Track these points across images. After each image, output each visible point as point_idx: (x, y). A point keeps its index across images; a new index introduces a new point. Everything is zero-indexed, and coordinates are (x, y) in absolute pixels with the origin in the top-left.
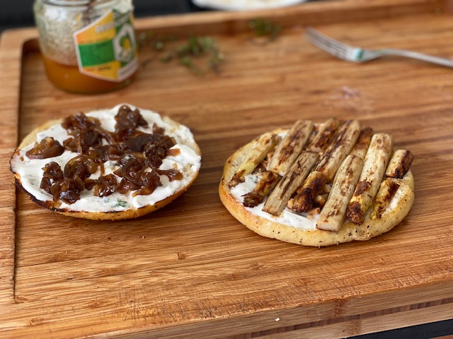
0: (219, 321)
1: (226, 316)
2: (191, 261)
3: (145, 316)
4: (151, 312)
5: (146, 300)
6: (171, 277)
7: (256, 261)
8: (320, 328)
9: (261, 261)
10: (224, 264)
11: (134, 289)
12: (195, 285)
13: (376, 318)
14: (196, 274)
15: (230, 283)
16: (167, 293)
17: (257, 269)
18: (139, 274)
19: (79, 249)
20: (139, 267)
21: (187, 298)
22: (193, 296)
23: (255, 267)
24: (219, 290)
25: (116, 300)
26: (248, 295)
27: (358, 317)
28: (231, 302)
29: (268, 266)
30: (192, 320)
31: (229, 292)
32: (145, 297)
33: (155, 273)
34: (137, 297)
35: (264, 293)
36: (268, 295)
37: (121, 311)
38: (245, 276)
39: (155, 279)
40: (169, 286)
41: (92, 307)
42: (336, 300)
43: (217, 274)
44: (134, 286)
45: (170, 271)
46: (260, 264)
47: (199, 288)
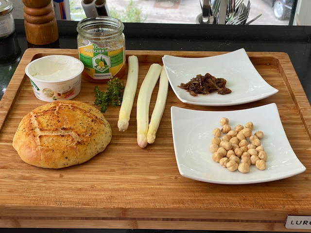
0: (64, 208)
1: (67, 206)
2: (64, 179)
3: (31, 200)
4: (34, 199)
5: (35, 193)
6: (51, 185)
7: (94, 184)
8: (116, 221)
9: (96, 184)
10: (79, 182)
11: (32, 187)
12: (60, 190)
13: (145, 221)
14: (64, 185)
15: (77, 192)
16: (46, 191)
17: (93, 188)
18: (37, 181)
19: (16, 165)
20: (40, 177)
21: (54, 195)
22: (57, 195)
23: (93, 187)
24: (70, 194)
25: (22, 190)
26: (82, 199)
27: (135, 219)
28: (72, 201)
29: (99, 187)
30: (51, 205)
31: (75, 196)
32: (35, 192)
33: (45, 181)
34: (31, 191)
35: (90, 199)
36: (91, 200)
37: (21, 196)
38: (86, 190)
39: (44, 184)
40: (48, 189)
41: (10, 192)
42: (122, 208)
43: (73, 187)
44: (32, 186)
45: (52, 182)
46: (95, 185)
47: (61, 192)
